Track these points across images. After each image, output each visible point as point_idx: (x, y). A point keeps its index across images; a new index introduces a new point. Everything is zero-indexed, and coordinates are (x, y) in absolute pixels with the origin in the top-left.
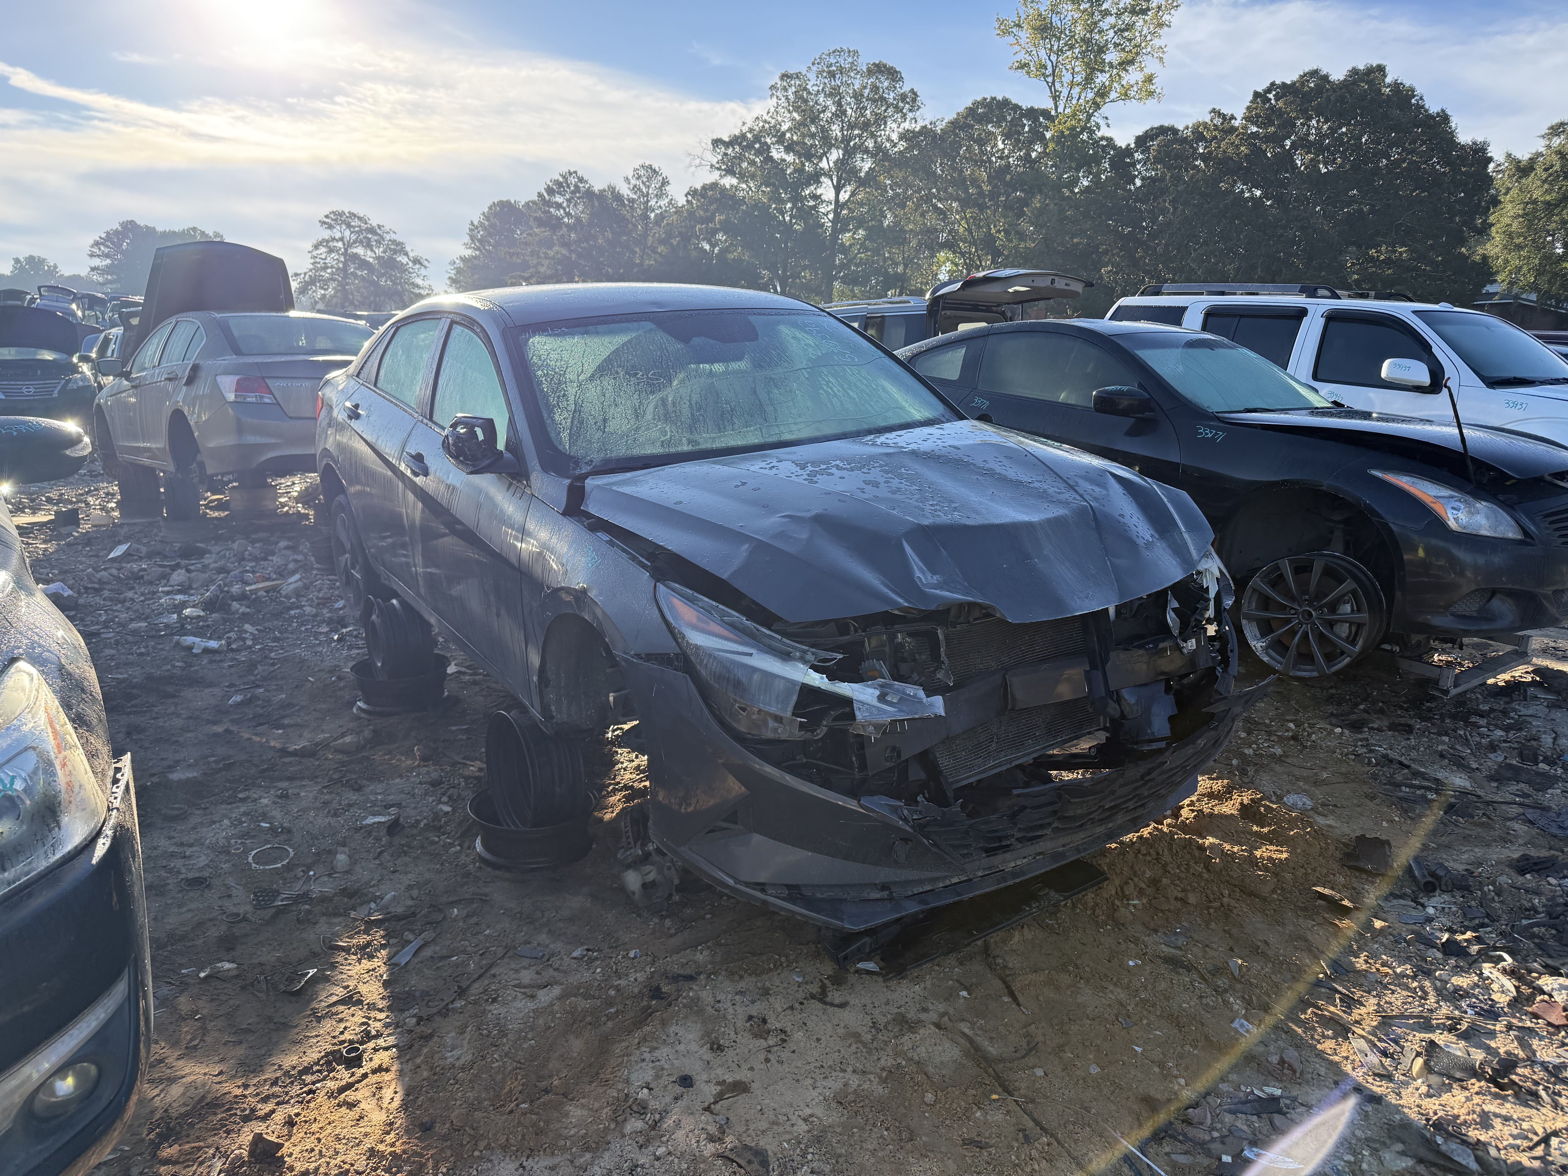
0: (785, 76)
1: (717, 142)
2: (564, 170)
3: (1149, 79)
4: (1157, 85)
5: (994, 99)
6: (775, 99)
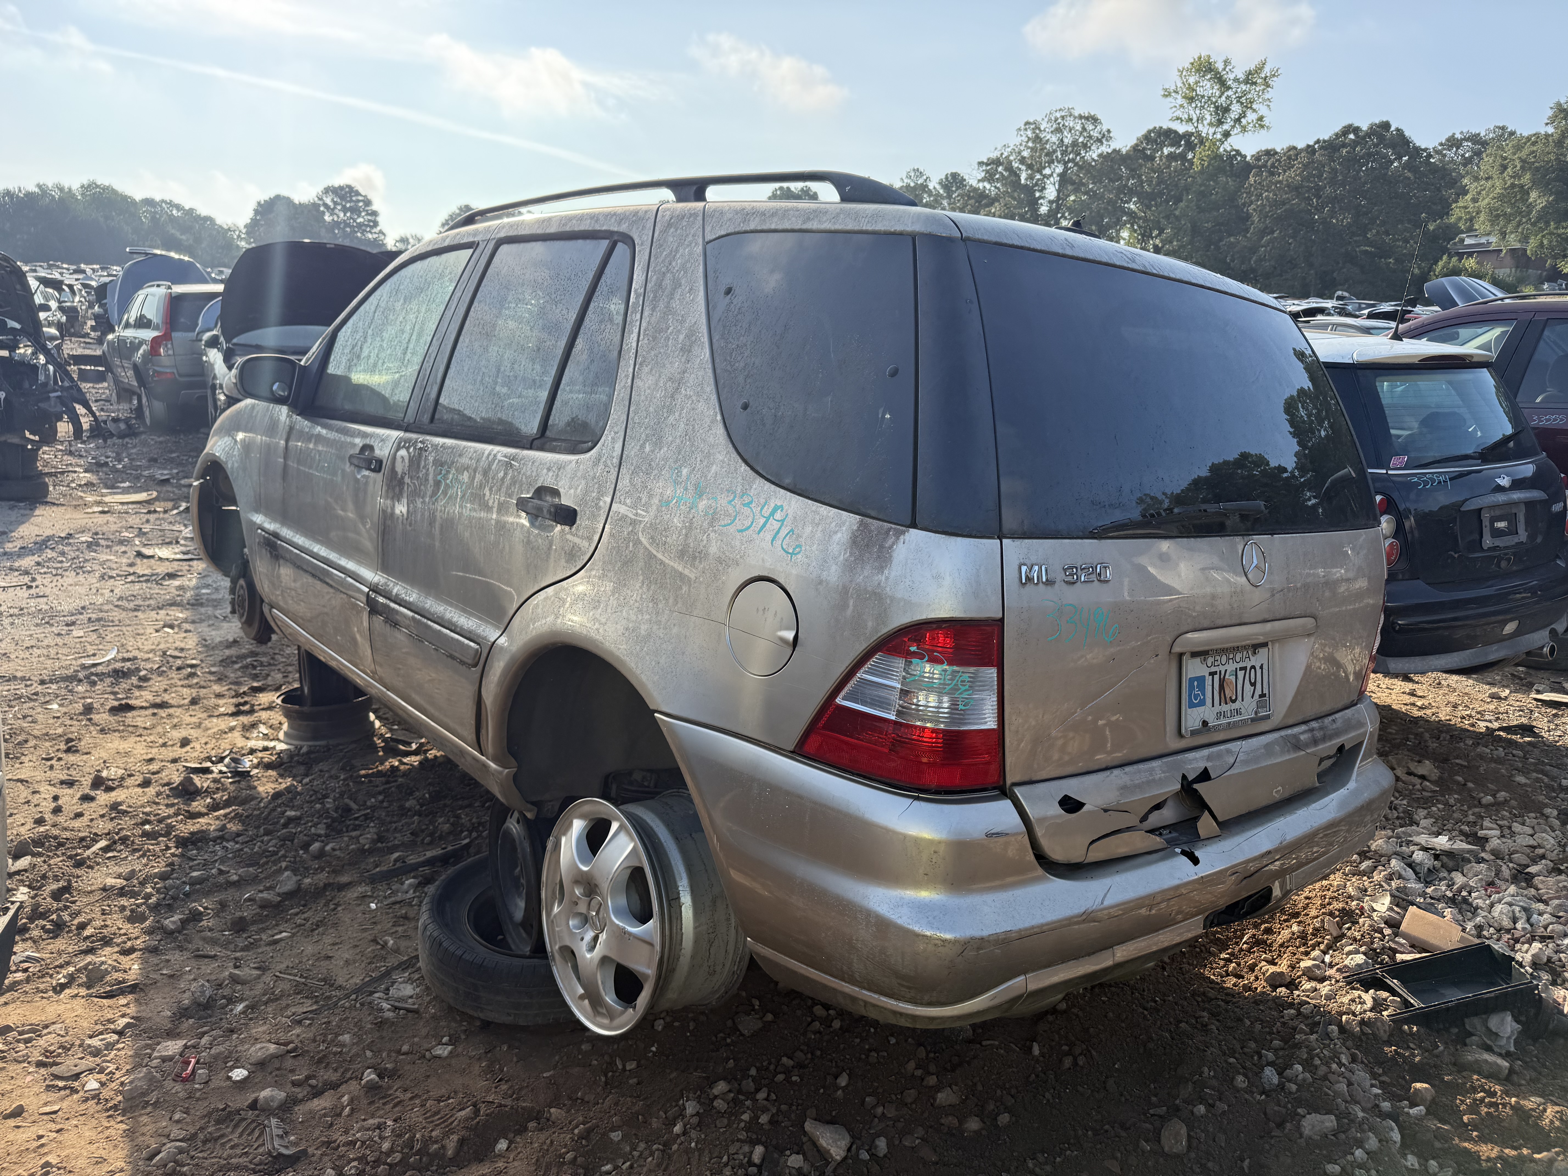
0: (1027, 123)
1: (981, 164)
3: (1261, 119)
4: (1266, 121)
5: (1161, 128)
6: (1019, 136)
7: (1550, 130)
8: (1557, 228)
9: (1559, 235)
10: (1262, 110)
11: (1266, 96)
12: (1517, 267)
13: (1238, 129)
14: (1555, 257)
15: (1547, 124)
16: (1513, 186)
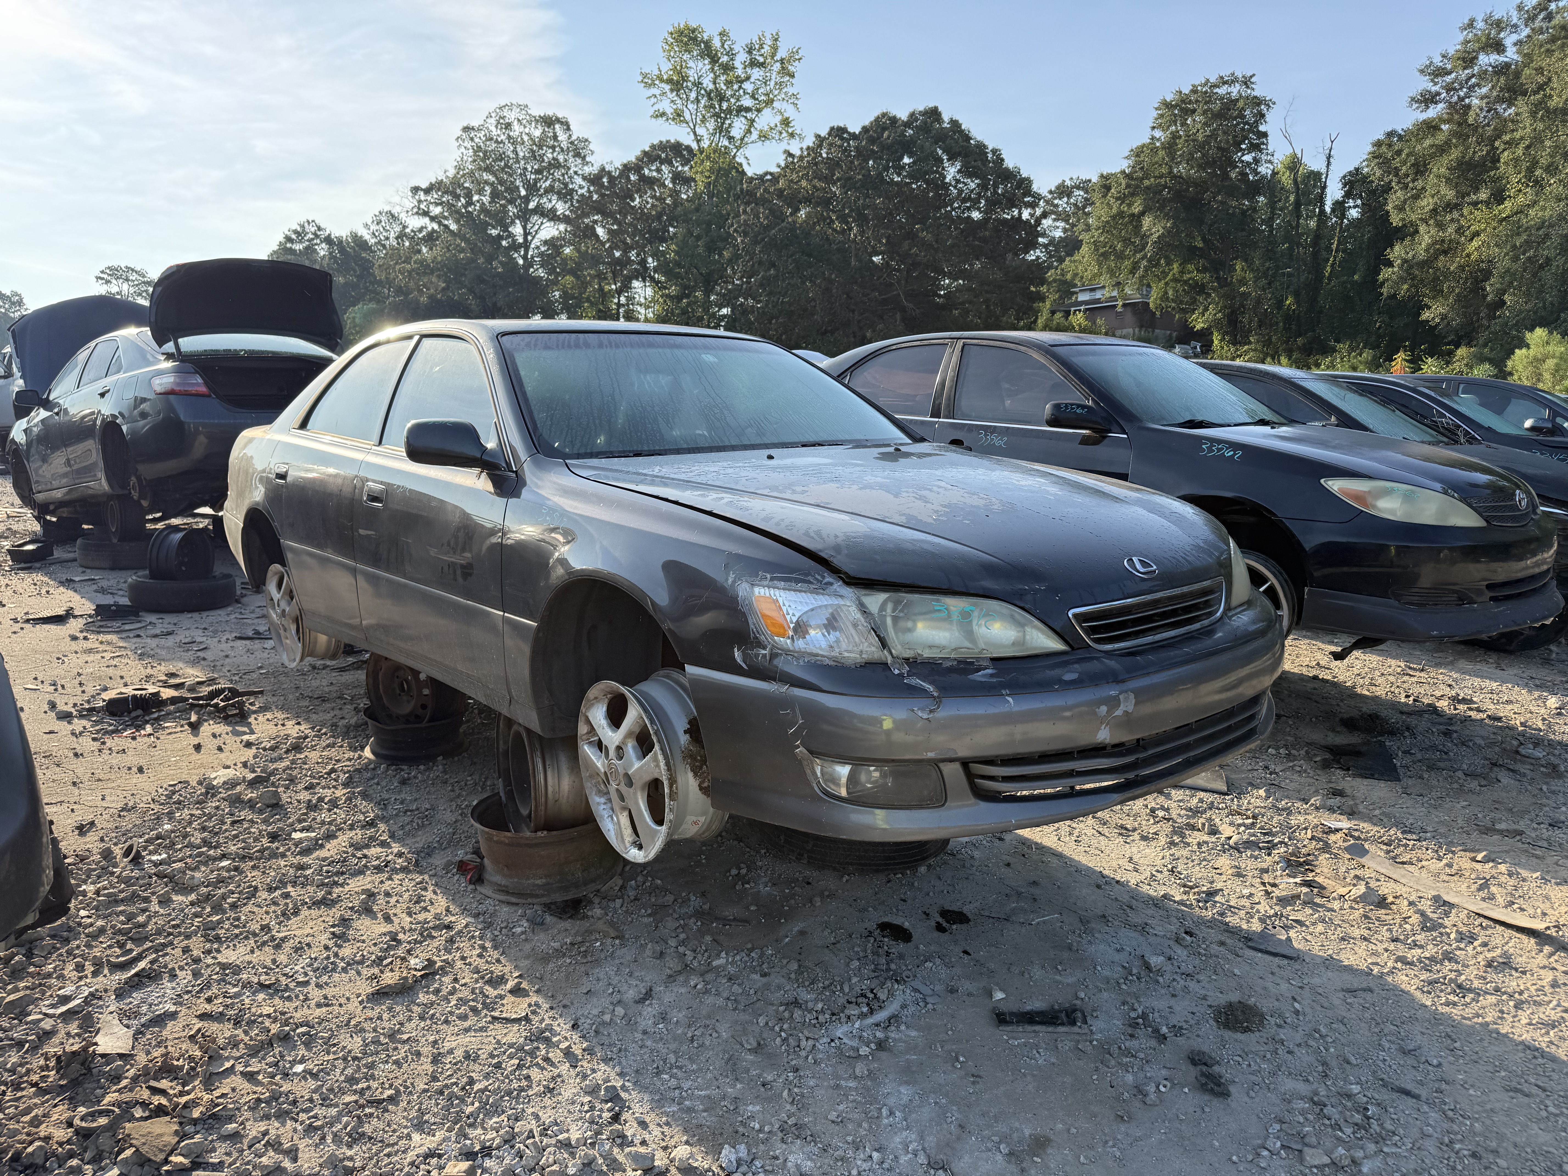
0: (466, 129)
1: (415, 190)
2: (303, 220)
3: (786, 122)
4: (797, 126)
5: (668, 142)
6: (463, 150)
7: (1158, 134)
8: (1182, 272)
9: (1186, 282)
10: (790, 112)
11: (791, 90)
12: (1141, 327)
13: (755, 135)
14: (1184, 311)
15: (1153, 128)
16: (1121, 214)
